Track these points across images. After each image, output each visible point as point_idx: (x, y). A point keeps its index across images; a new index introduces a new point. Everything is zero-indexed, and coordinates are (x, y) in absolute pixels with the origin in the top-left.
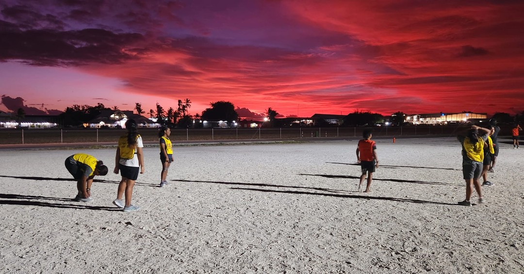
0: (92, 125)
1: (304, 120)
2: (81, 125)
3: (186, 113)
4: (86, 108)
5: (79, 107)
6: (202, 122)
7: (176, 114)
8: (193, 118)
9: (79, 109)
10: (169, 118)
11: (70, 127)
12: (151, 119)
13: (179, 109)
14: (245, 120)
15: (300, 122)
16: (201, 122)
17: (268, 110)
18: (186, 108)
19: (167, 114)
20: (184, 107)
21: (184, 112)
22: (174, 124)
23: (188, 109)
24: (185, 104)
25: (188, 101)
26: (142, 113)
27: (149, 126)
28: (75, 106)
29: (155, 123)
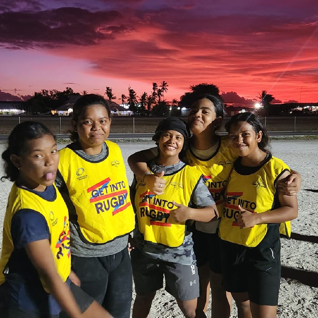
0: (60, 112)
1: (308, 107)
2: (49, 112)
3: (162, 99)
4: (54, 93)
5: (47, 91)
6: (181, 109)
7: (151, 100)
8: (170, 104)
9: (47, 95)
10: (142, 105)
11: (38, 114)
12: (122, 105)
13: (154, 94)
14: (231, 107)
15: (303, 109)
16: (179, 108)
17: (261, 94)
18: (162, 93)
19: (141, 100)
20: (160, 91)
21: (159, 97)
22: (148, 112)
23: (164, 93)
24: (161, 88)
25: (164, 84)
26: (113, 98)
27: (120, 114)
28: (43, 91)
29: (126, 110)
